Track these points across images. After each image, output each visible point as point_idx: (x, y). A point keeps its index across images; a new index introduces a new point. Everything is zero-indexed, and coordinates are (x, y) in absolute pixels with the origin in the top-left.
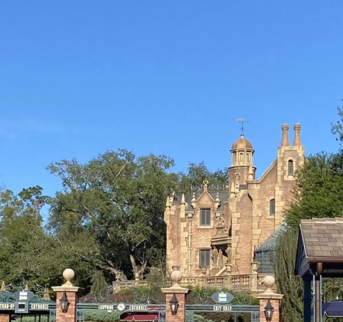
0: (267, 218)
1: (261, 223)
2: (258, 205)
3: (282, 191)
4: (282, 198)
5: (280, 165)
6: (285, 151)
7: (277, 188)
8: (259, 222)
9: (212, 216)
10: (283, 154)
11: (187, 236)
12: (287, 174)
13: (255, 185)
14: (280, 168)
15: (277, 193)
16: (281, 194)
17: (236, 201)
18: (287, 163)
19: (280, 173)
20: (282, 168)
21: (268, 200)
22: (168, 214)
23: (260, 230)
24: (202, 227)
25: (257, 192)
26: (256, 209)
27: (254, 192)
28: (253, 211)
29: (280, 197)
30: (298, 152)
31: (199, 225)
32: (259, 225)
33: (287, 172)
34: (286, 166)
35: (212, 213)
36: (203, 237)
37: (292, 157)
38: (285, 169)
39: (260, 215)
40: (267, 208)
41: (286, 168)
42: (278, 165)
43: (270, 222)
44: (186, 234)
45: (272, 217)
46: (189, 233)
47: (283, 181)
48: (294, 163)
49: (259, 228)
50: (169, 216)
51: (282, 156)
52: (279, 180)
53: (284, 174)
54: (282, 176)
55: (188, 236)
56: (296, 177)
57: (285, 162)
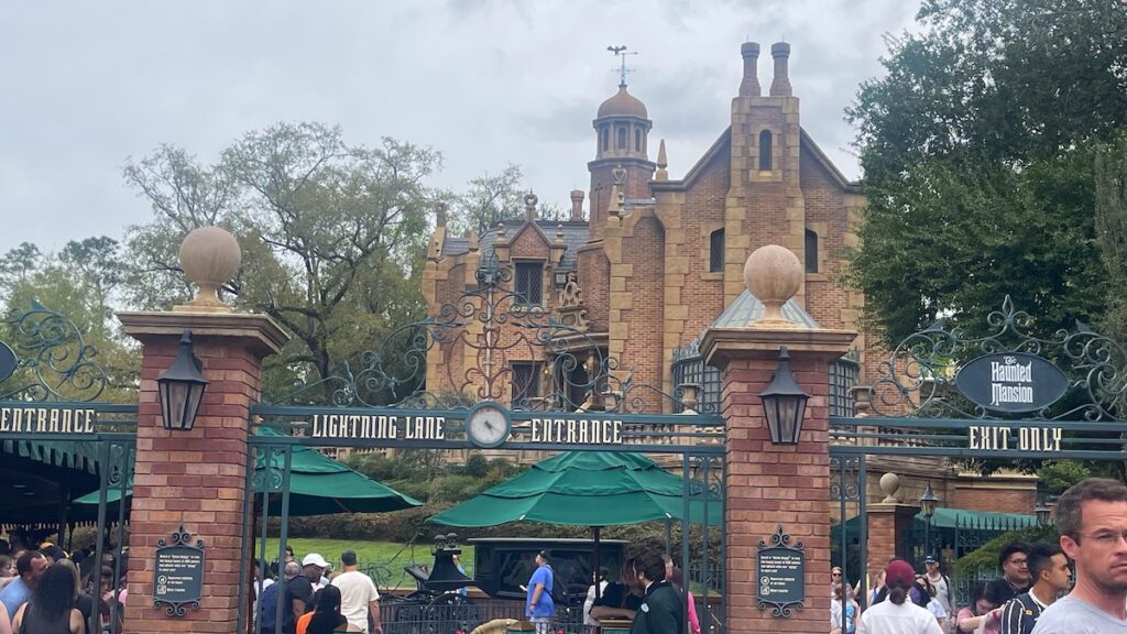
0: (703, 278)
1: (687, 291)
2: (678, 245)
3: (743, 209)
4: (743, 226)
5: (738, 142)
6: (752, 107)
7: (731, 201)
8: (681, 288)
9: (546, 281)
10: (747, 115)
11: (482, 331)
12: (757, 166)
13: (673, 194)
14: (740, 150)
15: (730, 213)
16: (742, 217)
17: (622, 234)
18: (757, 139)
19: (737, 164)
20: (745, 151)
21: (706, 231)
22: (432, 276)
23: (685, 308)
25: (679, 212)
26: (674, 253)
27: (671, 213)
28: (667, 259)
29: (738, 224)
30: (784, 111)
31: (511, 304)
32: (681, 295)
33: (757, 160)
34: (753, 145)
35: (545, 273)
37: (770, 122)
38: (752, 155)
39: (687, 272)
40: (703, 252)
41: (755, 151)
42: (733, 143)
43: (710, 288)
44: (478, 326)
45: (716, 275)
46: (486, 323)
47: (747, 184)
48: (775, 140)
49: (681, 303)
50: (434, 283)
51: (745, 122)
52: (736, 181)
53: (750, 166)
54: (745, 171)
56: (780, 174)
57: (752, 135)
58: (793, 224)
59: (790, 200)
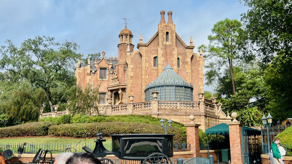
0: (152, 68)
1: (148, 72)
2: (145, 60)
3: (162, 51)
4: (162, 55)
5: (160, 34)
6: (164, 26)
7: (159, 49)
8: (146, 71)
9: (107, 73)
13: (144, 47)
15: (159, 52)
16: (162, 53)
17: (131, 57)
19: (161, 40)
20: (162, 37)
21: (153, 57)
23: (148, 76)
24: (101, 79)
25: (146, 52)
26: (144, 62)
27: (144, 52)
28: (142, 64)
29: (161, 55)
30: (172, 27)
31: (99, 78)
32: (146, 72)
34: (164, 35)
35: (107, 71)
36: (101, 85)
37: (168, 30)
39: (148, 67)
40: (152, 62)
41: (165, 37)
45: (155, 68)
46: (92, 82)
47: (163, 45)
48: (170, 34)
50: (78, 73)
51: (162, 29)
52: (160, 44)
53: (164, 40)
54: (163, 42)
56: (171, 42)
57: (164, 33)
58: (174, 55)
59: (173, 49)
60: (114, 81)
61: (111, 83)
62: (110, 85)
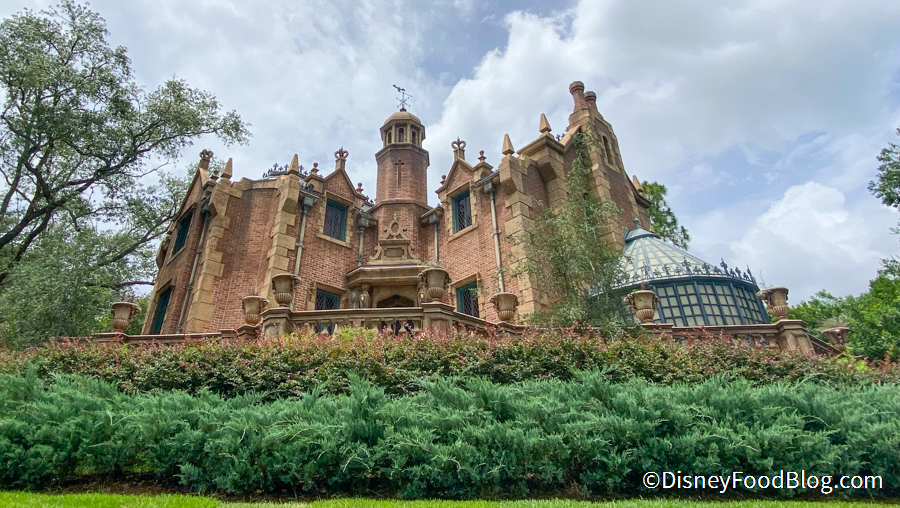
5: (594, 136)
9: (350, 222)
11: (293, 248)
13: (558, 152)
14: (596, 141)
17: (521, 171)
20: (598, 144)
24: (328, 238)
31: (322, 230)
35: (350, 215)
36: (327, 261)
44: (292, 243)
46: (298, 241)
50: (228, 197)
52: (600, 160)
53: (603, 155)
55: (297, 247)
57: (600, 136)
60: (394, 253)
61: (379, 258)
62: (370, 263)
